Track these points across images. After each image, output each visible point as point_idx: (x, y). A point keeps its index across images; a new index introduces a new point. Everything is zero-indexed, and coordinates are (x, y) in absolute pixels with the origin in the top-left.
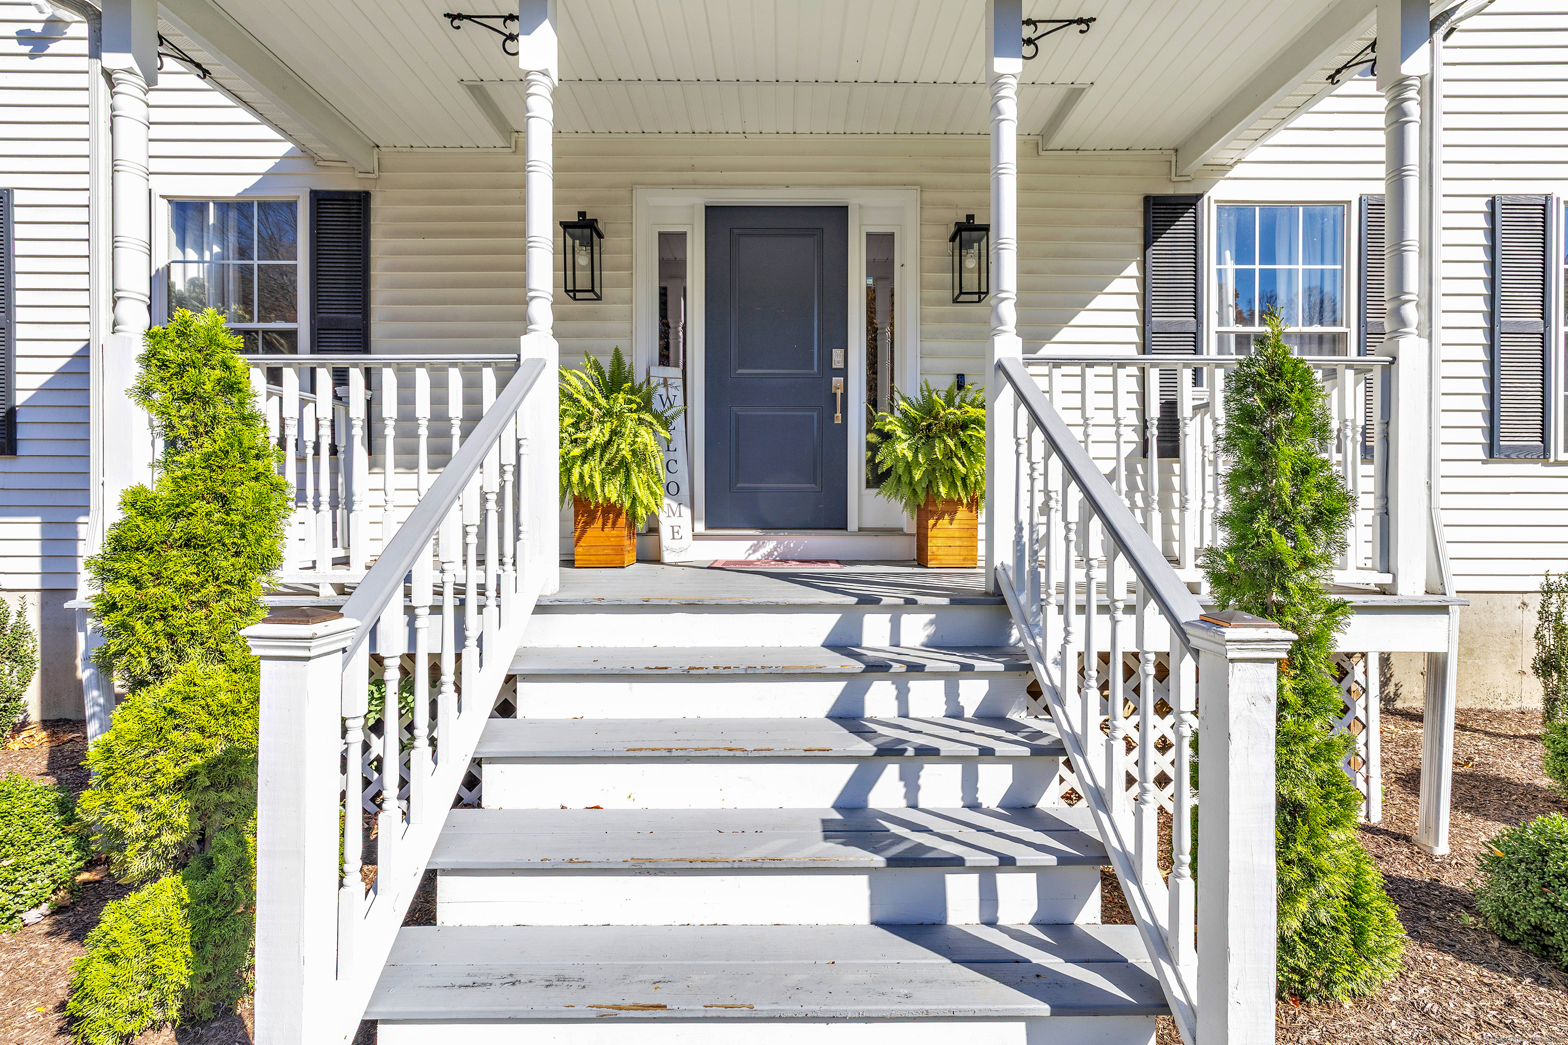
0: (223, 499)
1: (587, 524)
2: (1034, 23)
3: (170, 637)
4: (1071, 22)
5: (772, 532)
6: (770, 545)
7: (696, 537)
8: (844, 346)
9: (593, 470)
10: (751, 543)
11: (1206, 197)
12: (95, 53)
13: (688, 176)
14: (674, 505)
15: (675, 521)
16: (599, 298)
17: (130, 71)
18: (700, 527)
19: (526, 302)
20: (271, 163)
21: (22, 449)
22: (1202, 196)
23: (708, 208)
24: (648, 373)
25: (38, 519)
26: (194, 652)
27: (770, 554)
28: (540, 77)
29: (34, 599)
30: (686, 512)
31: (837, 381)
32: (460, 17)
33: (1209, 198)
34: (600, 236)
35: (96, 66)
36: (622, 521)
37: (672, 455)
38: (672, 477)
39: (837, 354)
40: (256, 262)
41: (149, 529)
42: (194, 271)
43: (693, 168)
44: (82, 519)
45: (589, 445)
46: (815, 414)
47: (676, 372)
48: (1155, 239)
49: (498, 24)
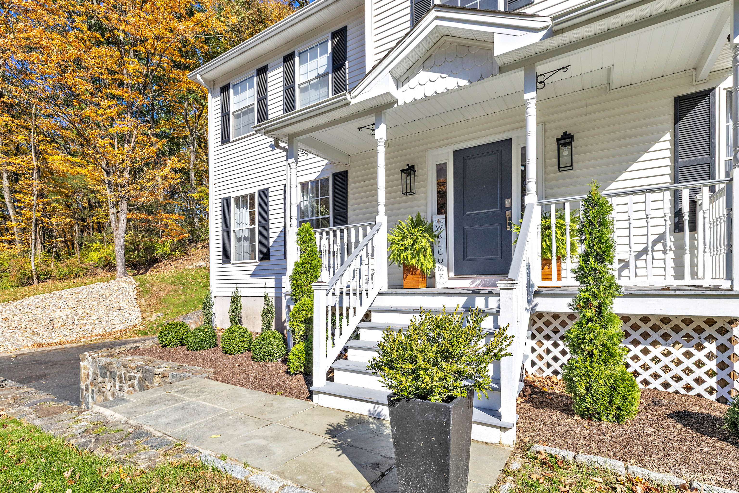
0: (309, 263)
1: (407, 273)
2: (543, 75)
3: (302, 292)
4: (559, 70)
5: (479, 276)
6: (479, 281)
7: (449, 278)
8: (510, 197)
9: (408, 254)
10: (471, 280)
11: (717, 89)
12: (287, 160)
13: (446, 142)
14: (441, 266)
15: (441, 272)
16: (414, 193)
17: (293, 163)
18: (452, 274)
19: (377, 206)
20: (323, 167)
21: (271, 258)
22: (714, 89)
23: (454, 152)
24: (432, 218)
25: (274, 277)
26: (305, 296)
27: (479, 284)
28: (381, 140)
29: (274, 298)
30: (446, 269)
31: (508, 212)
32: (361, 128)
33: (719, 89)
34: (415, 171)
35: (287, 162)
36: (419, 272)
37: (440, 248)
38: (440, 256)
39: (507, 201)
40: (320, 198)
41: (299, 270)
42: (306, 203)
43: (448, 138)
44: (283, 277)
45: (406, 246)
46: (498, 227)
47: (443, 216)
48: (681, 118)
49: (370, 127)
